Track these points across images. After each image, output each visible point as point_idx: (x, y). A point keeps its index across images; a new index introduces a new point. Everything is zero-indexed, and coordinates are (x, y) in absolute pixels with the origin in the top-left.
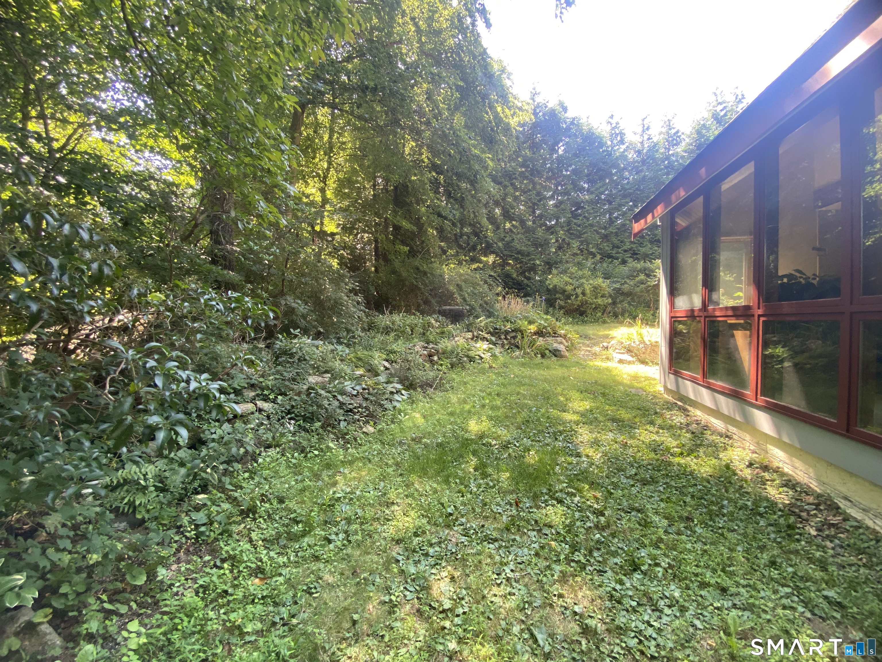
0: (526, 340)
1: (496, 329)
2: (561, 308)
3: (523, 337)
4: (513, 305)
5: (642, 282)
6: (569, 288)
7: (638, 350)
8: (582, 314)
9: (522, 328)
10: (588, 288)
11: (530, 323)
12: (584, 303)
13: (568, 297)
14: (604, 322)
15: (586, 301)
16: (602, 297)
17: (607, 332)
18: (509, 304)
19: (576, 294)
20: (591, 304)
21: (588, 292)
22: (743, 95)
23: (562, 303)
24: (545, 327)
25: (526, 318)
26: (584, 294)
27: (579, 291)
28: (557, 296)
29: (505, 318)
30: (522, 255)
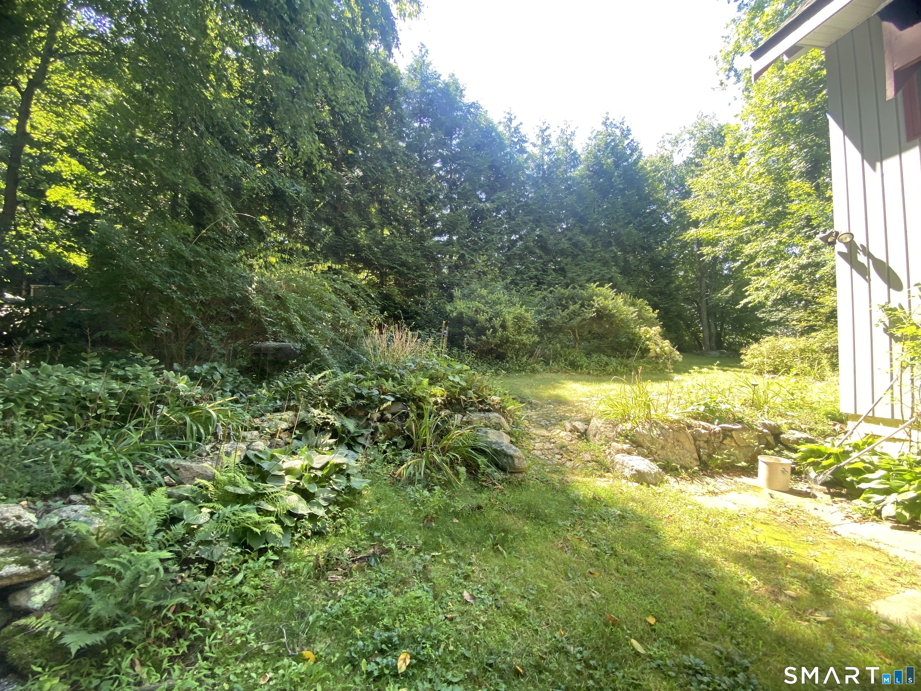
0: (428, 422)
1: (360, 396)
2: (471, 347)
3: (420, 416)
4: (397, 343)
5: (575, 314)
6: (482, 318)
7: (653, 441)
8: (501, 357)
9: (419, 393)
10: (509, 318)
11: (434, 380)
12: (505, 341)
13: (481, 331)
14: (534, 371)
15: (508, 338)
16: (526, 332)
17: (553, 392)
18: (391, 339)
19: (493, 327)
20: (513, 343)
21: (509, 324)
22: (629, 130)
23: (472, 340)
24: (463, 390)
25: (423, 368)
26: (504, 327)
27: (497, 322)
28: (464, 329)
29: (380, 368)
30: (409, 268)
